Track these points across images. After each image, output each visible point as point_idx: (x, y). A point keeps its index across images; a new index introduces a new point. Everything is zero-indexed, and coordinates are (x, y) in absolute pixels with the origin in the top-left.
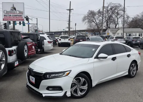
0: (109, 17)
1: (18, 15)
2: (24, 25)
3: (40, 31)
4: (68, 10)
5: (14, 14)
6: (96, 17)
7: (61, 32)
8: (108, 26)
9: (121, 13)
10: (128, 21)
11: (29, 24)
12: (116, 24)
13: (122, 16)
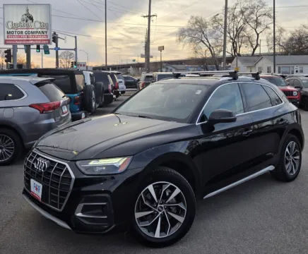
0: (237, 31)
2: (47, 51)
3: (81, 65)
6: (207, 32)
7: (128, 66)
8: (235, 51)
9: (264, 21)
10: (282, 38)
11: (57, 49)
12: (254, 46)
13: (267, 27)
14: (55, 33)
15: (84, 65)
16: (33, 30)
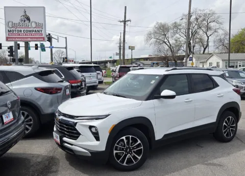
0: (192, 34)
1: (34, 29)
2: (43, 49)
3: (70, 61)
4: (121, 22)
5: (26, 29)
6: (169, 34)
7: (106, 62)
8: (190, 50)
9: (214, 26)
10: (225, 41)
11: (51, 48)
12: (205, 46)
13: (215, 32)
14: (49, 34)
15: (72, 61)
16: (30, 29)
